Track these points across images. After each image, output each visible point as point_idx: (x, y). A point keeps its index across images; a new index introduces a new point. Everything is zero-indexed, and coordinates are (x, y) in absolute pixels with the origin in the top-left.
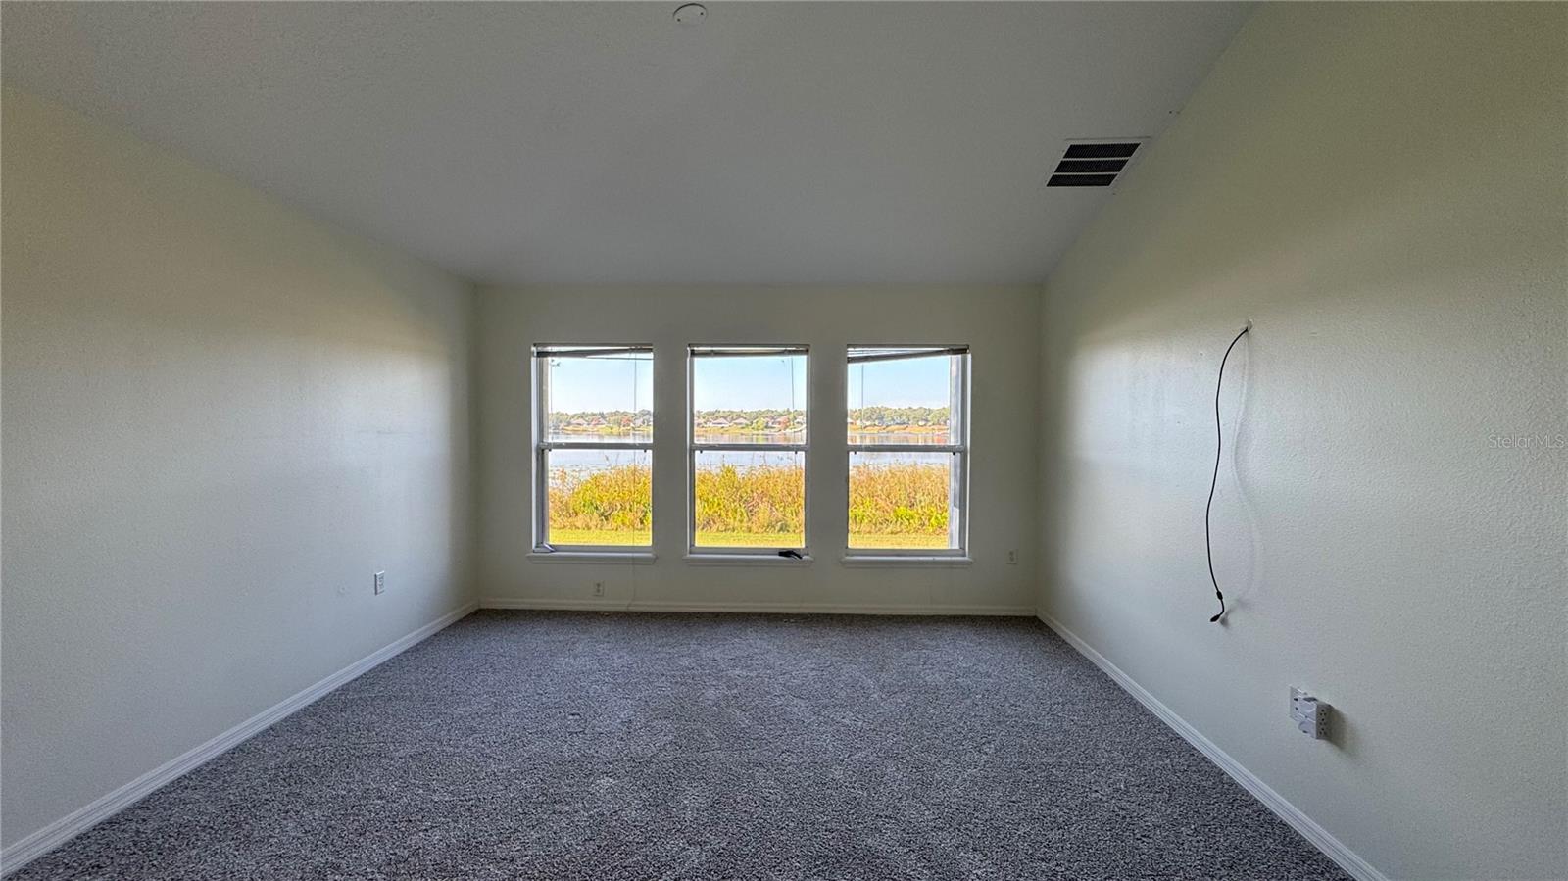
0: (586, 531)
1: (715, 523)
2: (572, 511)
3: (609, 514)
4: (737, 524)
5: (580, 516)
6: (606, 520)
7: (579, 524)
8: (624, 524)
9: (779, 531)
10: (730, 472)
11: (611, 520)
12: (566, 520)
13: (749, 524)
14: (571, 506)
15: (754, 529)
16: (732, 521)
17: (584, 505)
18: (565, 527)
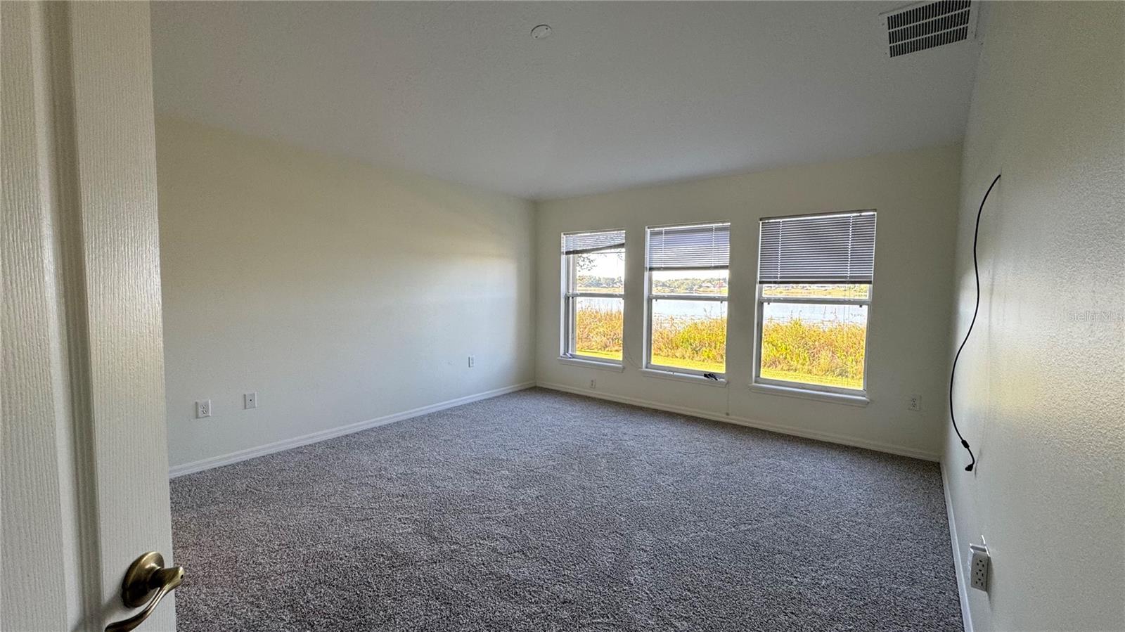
0: (682, 360)
1: (779, 362)
2: (674, 345)
3: (700, 350)
4: (800, 366)
5: (680, 349)
6: (697, 353)
7: (677, 355)
8: (709, 357)
9: (838, 376)
10: (797, 324)
11: (700, 353)
12: (670, 350)
13: (810, 367)
14: (674, 341)
15: (814, 371)
16: (795, 363)
17: (682, 342)
18: (668, 356)
